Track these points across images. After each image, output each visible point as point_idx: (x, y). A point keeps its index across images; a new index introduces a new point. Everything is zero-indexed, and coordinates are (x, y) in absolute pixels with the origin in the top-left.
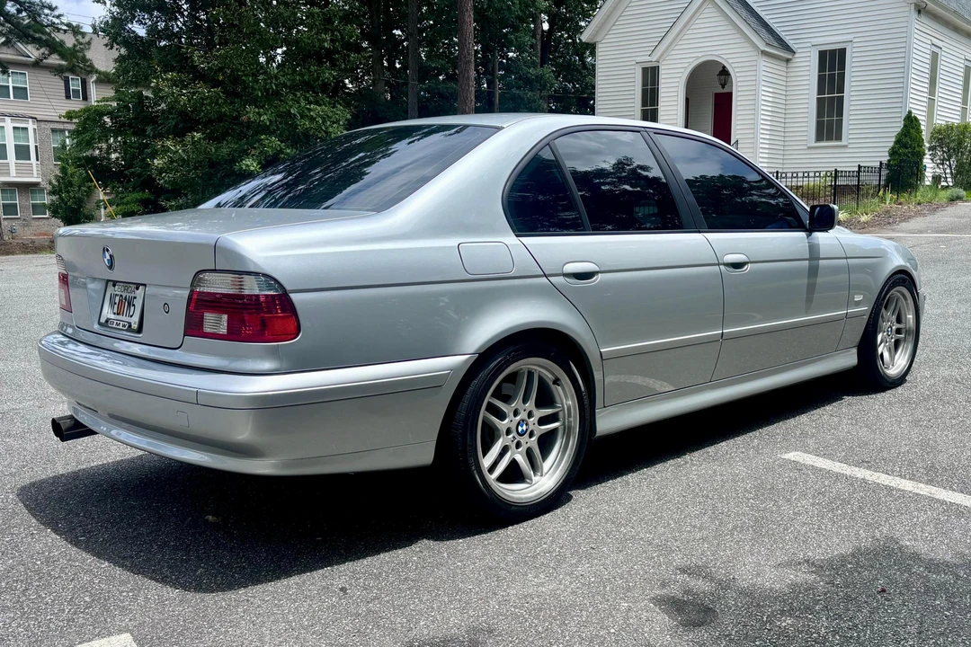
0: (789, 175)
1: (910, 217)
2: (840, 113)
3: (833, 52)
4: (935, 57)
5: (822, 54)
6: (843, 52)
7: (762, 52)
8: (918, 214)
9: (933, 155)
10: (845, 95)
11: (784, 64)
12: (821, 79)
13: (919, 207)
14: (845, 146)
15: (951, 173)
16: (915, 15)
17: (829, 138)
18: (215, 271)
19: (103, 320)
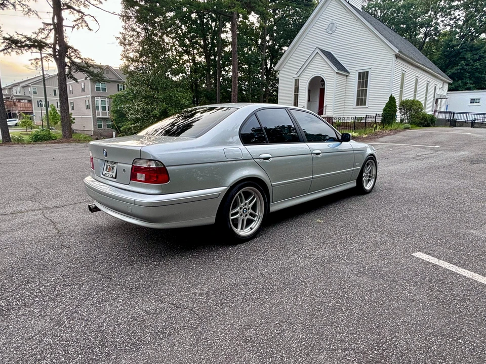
0: (346, 118)
1: (385, 136)
2: (366, 95)
3: (364, 73)
4: (403, 75)
5: (360, 74)
6: (367, 73)
7: (336, 73)
8: (389, 134)
9: (401, 112)
10: (368, 88)
11: (345, 77)
12: (359, 82)
13: (390, 132)
14: (367, 108)
15: (407, 118)
16: (394, 58)
17: (361, 105)
18: (140, 159)
19: (104, 174)
